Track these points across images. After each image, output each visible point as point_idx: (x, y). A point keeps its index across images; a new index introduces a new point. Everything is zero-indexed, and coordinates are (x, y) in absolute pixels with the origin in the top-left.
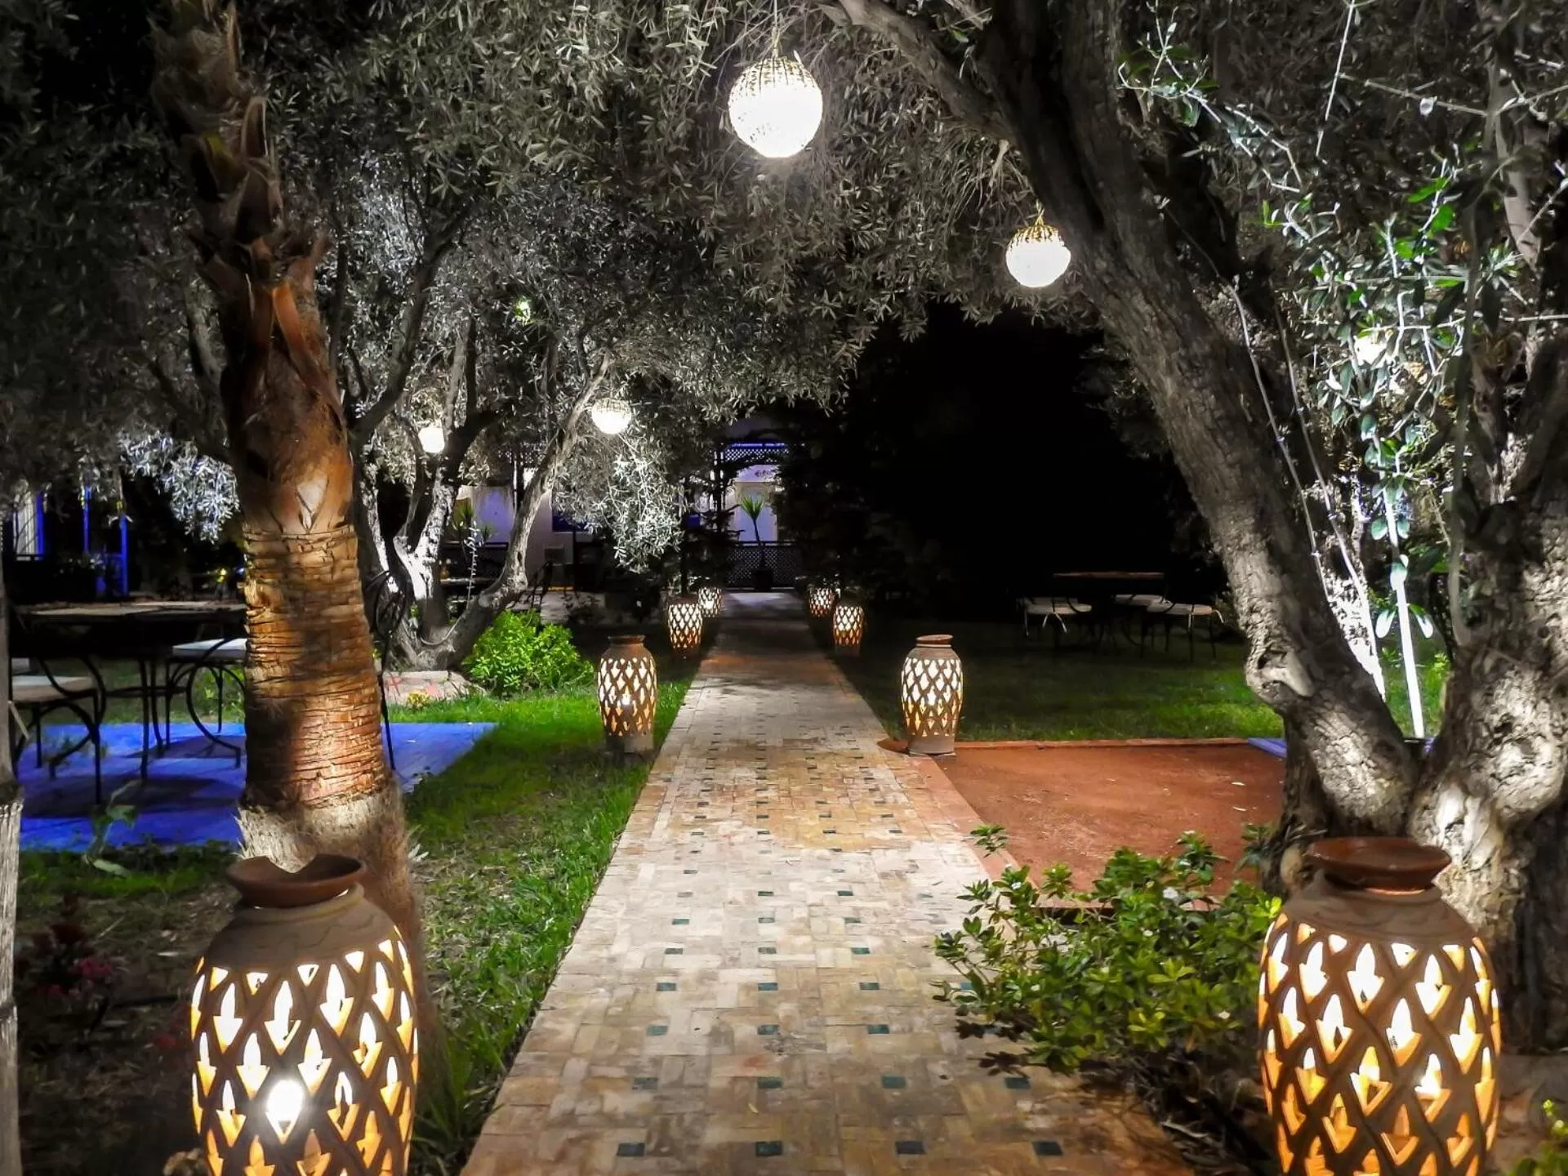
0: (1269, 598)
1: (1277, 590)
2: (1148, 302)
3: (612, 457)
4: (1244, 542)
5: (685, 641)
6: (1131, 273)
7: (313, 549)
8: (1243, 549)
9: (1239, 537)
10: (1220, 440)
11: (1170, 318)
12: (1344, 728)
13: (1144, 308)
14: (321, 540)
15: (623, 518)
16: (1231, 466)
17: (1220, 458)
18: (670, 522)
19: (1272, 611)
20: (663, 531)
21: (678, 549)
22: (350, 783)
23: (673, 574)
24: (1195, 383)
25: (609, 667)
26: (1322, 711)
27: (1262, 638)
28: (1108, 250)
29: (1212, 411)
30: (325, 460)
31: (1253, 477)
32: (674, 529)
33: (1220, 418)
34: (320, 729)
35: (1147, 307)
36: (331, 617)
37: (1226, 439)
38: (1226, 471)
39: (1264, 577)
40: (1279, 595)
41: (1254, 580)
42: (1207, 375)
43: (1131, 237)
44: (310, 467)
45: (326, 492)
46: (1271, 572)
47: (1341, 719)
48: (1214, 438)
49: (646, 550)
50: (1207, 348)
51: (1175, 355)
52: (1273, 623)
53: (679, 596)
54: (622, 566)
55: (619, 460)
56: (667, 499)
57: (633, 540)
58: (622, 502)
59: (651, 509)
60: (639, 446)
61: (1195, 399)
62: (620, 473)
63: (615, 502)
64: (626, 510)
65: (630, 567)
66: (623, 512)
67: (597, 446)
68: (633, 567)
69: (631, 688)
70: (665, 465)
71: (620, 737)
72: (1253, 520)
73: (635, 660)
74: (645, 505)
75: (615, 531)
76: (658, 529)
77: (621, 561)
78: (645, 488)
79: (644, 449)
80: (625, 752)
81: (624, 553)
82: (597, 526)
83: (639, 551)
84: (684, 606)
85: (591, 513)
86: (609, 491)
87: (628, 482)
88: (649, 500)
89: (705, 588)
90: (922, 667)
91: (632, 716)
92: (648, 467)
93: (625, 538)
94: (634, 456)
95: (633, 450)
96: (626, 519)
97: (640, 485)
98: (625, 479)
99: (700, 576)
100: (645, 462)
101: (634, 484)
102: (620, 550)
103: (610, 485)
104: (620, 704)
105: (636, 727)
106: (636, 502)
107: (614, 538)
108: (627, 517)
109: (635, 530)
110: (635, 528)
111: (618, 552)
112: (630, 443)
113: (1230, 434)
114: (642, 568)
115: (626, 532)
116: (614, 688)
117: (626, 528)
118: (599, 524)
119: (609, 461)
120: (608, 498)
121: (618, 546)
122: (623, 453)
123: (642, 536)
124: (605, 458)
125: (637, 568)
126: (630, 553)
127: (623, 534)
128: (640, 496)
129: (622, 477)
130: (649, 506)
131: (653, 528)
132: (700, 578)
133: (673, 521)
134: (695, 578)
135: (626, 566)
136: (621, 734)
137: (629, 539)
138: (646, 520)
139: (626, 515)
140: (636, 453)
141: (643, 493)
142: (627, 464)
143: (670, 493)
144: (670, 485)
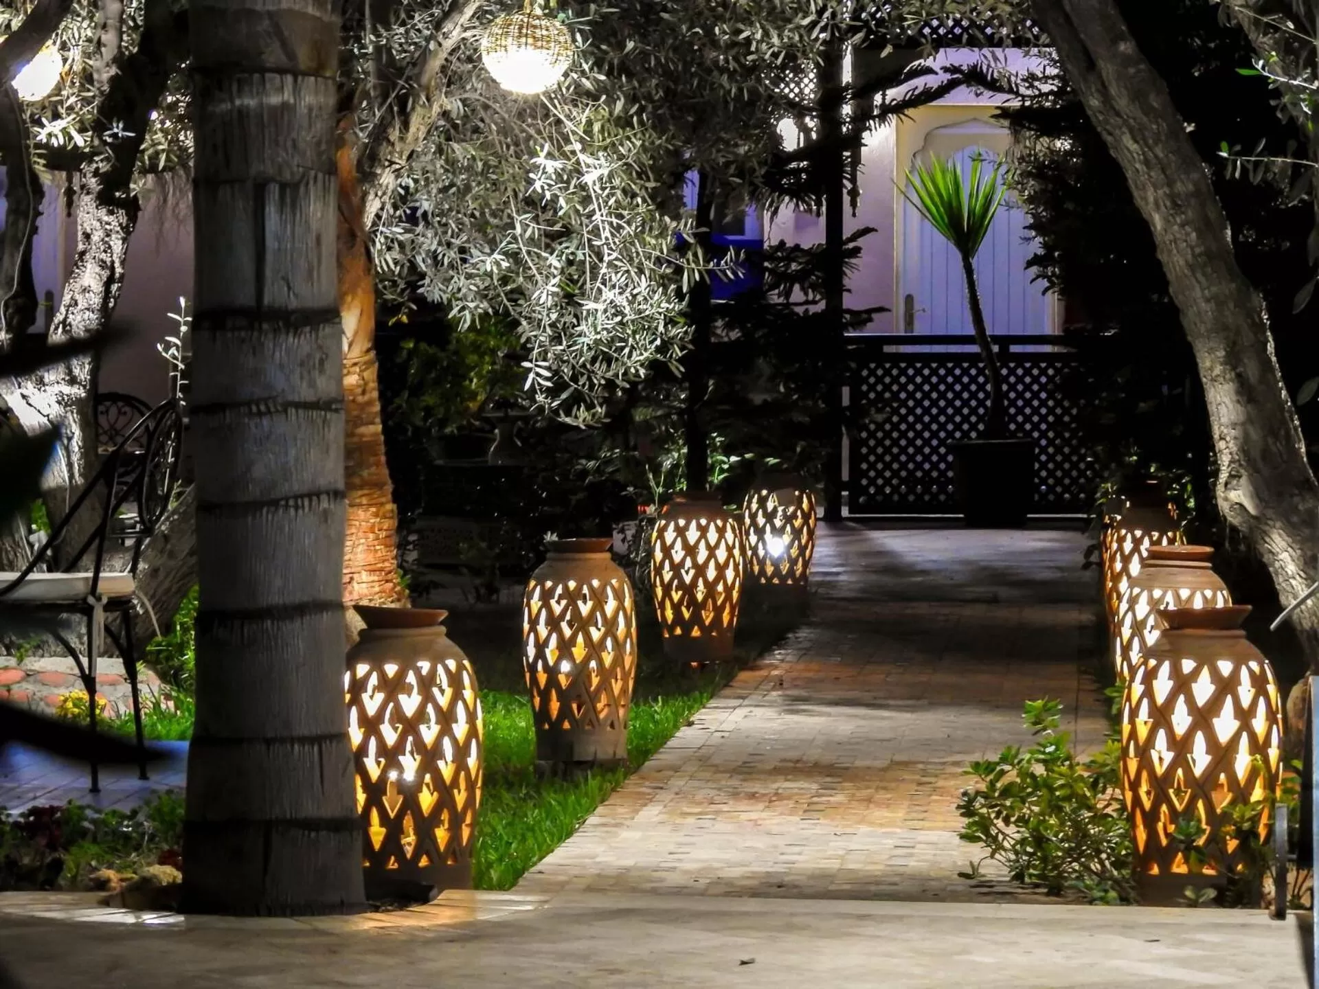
0: (1234, 426)
1: (1242, 418)
2: (1136, 142)
3: (524, 148)
4: (1214, 374)
5: (696, 619)
6: (1118, 114)
7: (349, 373)
8: (1214, 380)
9: (1211, 369)
10: (1199, 275)
11: (1156, 156)
12: (1283, 544)
13: (1134, 147)
14: (355, 364)
15: (545, 294)
16: (1208, 301)
17: (1198, 293)
18: (661, 305)
19: (1235, 438)
20: (644, 324)
21: (678, 369)
22: (377, 589)
23: (662, 443)
24: (1178, 220)
25: (546, 596)
26: (1267, 528)
27: (1226, 463)
28: (1098, 90)
29: (1192, 248)
30: (360, 291)
31: (1227, 313)
32: (670, 322)
33: (1200, 255)
34: (354, 538)
35: (1135, 146)
36: (362, 436)
37: (1204, 274)
38: (1204, 306)
39: (1231, 406)
40: (1243, 424)
41: (1223, 410)
42: (1190, 213)
43: (1114, 83)
44: (349, 298)
45: (359, 321)
46: (1238, 402)
47: (1280, 535)
48: (1194, 274)
49: (600, 368)
50: (1191, 187)
51: (1160, 192)
52: (1235, 449)
53: (678, 500)
54: (541, 409)
55: (543, 154)
56: (654, 249)
57: (569, 347)
58: (544, 254)
59: (617, 273)
60: (590, 123)
61: (1178, 236)
62: (542, 187)
63: (529, 253)
64: (556, 272)
65: (561, 412)
66: (547, 277)
67: (487, 120)
68: (568, 414)
69: (588, 637)
70: (651, 167)
71: (566, 731)
72: (1223, 353)
73: (596, 583)
74: (601, 260)
75: (524, 323)
76: (633, 321)
77: (540, 398)
78: (603, 221)
79: (602, 130)
80: (576, 758)
81: (547, 379)
82: (480, 311)
83: (582, 374)
84: (693, 524)
85: (467, 279)
86: (514, 228)
87: (561, 208)
88: (611, 249)
89: (764, 492)
90: (1148, 604)
91: (588, 691)
92: (611, 172)
93: (551, 341)
94: (577, 147)
95: (574, 133)
96: (554, 294)
97: (590, 216)
98: (555, 198)
99: (747, 456)
100: (603, 160)
101: (577, 211)
102: (538, 370)
103: (518, 212)
104: (565, 666)
105: (596, 713)
106: (580, 256)
107: (523, 340)
108: (556, 289)
109: (575, 321)
110: (576, 316)
111: (531, 376)
112: (568, 117)
113: (1209, 270)
114: (589, 418)
115: (553, 325)
116: (554, 636)
117: (554, 316)
118: (485, 305)
119: (518, 157)
120: (510, 243)
121: (531, 361)
122: (551, 138)
123: (593, 337)
124: (508, 147)
125: (576, 417)
126: (562, 377)
127: (544, 331)
128: (589, 240)
129: (548, 195)
130: (610, 264)
131: (619, 318)
132: (749, 461)
133: (669, 302)
134: (733, 459)
135: (550, 408)
136: (566, 725)
137: (561, 344)
138: (604, 298)
139: (553, 285)
140: (582, 140)
141: (596, 232)
142: (558, 164)
143: (662, 235)
144: (662, 215)
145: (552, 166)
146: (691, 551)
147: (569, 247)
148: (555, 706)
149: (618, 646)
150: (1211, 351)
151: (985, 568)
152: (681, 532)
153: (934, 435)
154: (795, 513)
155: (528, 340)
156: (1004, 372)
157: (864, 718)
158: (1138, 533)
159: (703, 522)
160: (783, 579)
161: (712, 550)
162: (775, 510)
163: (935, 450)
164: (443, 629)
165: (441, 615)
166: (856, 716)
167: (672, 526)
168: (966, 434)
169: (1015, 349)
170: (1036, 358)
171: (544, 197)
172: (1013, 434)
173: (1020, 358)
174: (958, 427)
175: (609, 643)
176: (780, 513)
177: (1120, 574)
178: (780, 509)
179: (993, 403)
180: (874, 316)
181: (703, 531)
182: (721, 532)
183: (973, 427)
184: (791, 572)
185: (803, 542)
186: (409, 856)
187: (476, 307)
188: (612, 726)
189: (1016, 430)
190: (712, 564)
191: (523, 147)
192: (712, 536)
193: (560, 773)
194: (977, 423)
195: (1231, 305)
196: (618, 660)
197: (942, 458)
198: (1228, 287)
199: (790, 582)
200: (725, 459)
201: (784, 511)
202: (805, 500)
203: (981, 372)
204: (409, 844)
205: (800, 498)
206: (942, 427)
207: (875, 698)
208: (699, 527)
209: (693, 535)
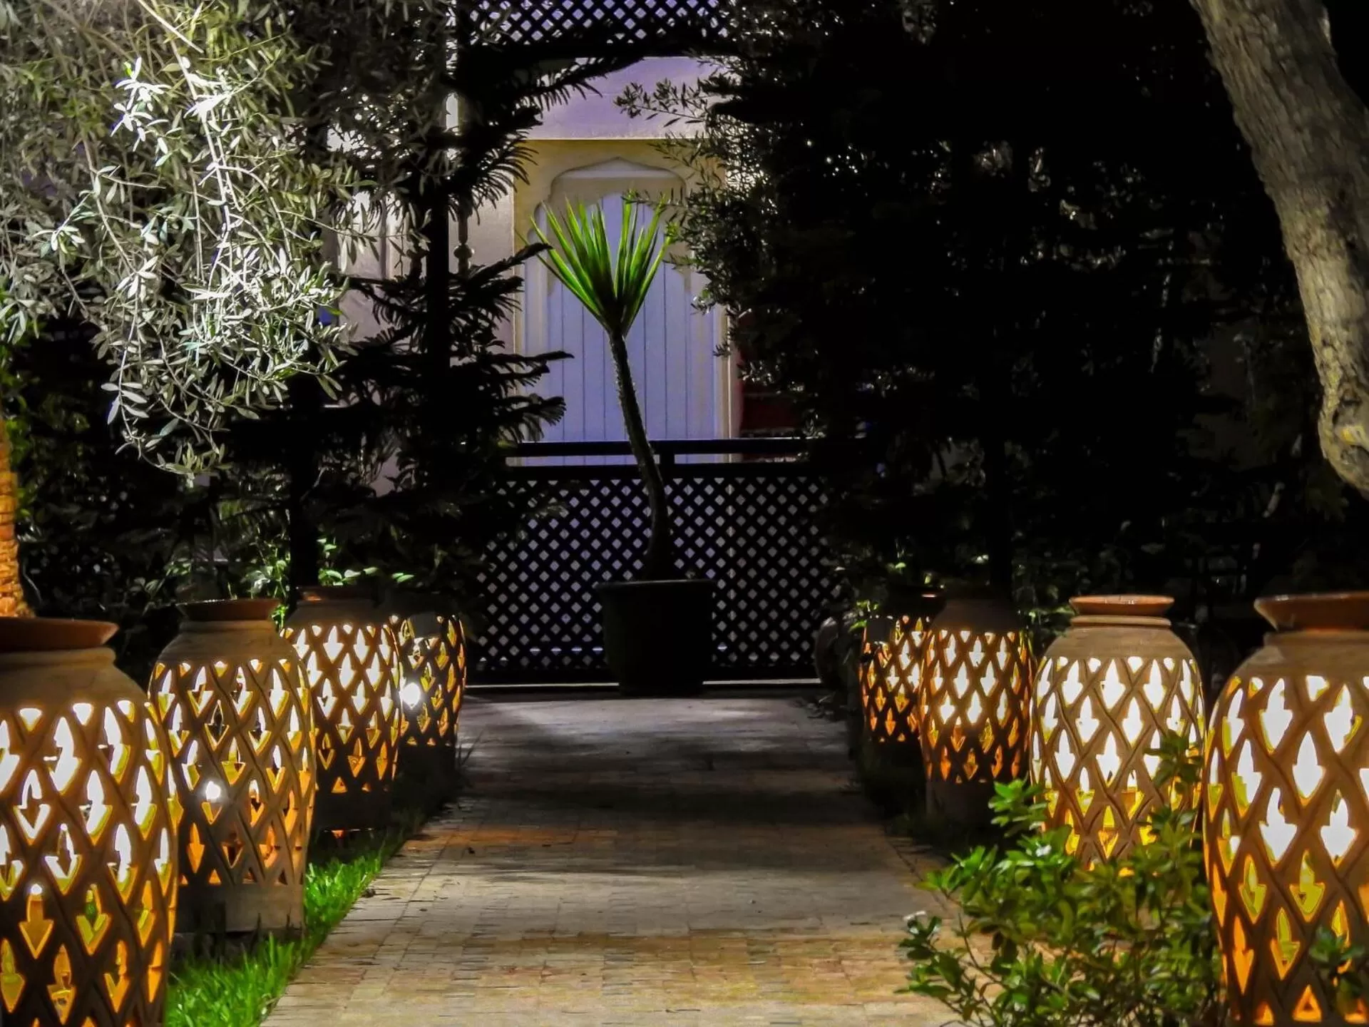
0: (1346, 324)
8: (1312, 253)
9: (1307, 236)
10: (1284, 91)
15: (135, 283)
16: (1298, 129)
17: (1283, 116)
19: (1349, 343)
20: (282, 322)
25: (182, 686)
27: (1335, 383)
29: (1271, 47)
31: (1330, 147)
33: (1284, 58)
37: (1291, 87)
38: (1291, 136)
39: (1340, 294)
46: (1352, 286)
48: (1275, 87)
52: (1348, 360)
53: (311, 599)
54: (132, 450)
55: (134, 75)
56: (297, 211)
57: (171, 359)
58: (133, 225)
59: (243, 247)
60: (201, 30)
61: (1249, 29)
62: (133, 123)
63: (111, 222)
64: (151, 251)
65: (160, 457)
66: (138, 260)
67: (50, 32)
68: (170, 459)
69: (246, 748)
70: (291, 94)
71: (215, 887)
72: (1326, 210)
73: (255, 664)
74: (219, 232)
75: (105, 327)
76: (268, 314)
77: (130, 435)
78: (223, 172)
79: (219, 41)
80: (230, 929)
81: (140, 407)
82: (40, 311)
83: (190, 400)
84: (334, 632)
85: (19, 266)
86: (91, 188)
87: (161, 154)
88: (235, 211)
89: (394, 619)
90: (1081, 680)
91: (246, 826)
92: (234, 97)
93: (144, 354)
94: (185, 63)
95: (180, 43)
96: (149, 283)
97: (201, 167)
98: (152, 141)
99: (368, 571)
100: (223, 82)
101: (184, 161)
102: (126, 394)
103: (95, 165)
104: (213, 792)
105: (258, 858)
106: (188, 224)
107: (101, 355)
108: (150, 275)
109: (178, 323)
110: (179, 315)
111: (117, 403)
112: (169, 20)
113: (1298, 81)
114: (200, 464)
115: (148, 330)
116: (195, 745)
117: (148, 316)
118: (46, 303)
119: (96, 83)
120: (84, 209)
121: (116, 382)
122: (144, 55)
123: (210, 340)
124: (80, 70)
125: (181, 462)
126: (160, 405)
127: (135, 337)
128: (201, 202)
129: (142, 135)
130: (233, 236)
131: (248, 312)
132: (370, 577)
133: (320, 286)
134: (350, 574)
135: (144, 450)
136: (215, 879)
137: (157, 357)
138: (225, 281)
139: (148, 268)
140: (190, 54)
141: (212, 190)
142: (157, 89)
143: (307, 191)
144: (307, 162)
145: (148, 92)
146: (330, 669)
147: (171, 212)
148: (197, 850)
149: (291, 759)
150: (1307, 207)
151: (667, 741)
152: (316, 644)
153: (576, 576)
154: (437, 646)
155: (109, 355)
156: (668, 490)
157: (615, 884)
158: (965, 635)
159: (348, 628)
160: (422, 739)
161: (360, 669)
162: (410, 643)
163: (576, 597)
164: (111, 654)
165: (107, 629)
166: (605, 883)
167: (303, 635)
168: (618, 575)
169: (680, 459)
170: (709, 471)
171: (135, 135)
172: (681, 573)
173: (689, 472)
174: (607, 565)
175: (277, 755)
176: (416, 648)
177: (941, 693)
178: (417, 641)
179: (654, 532)
180: (549, 364)
181: (348, 641)
182: (373, 643)
183: (628, 565)
184: (433, 728)
185: (450, 687)
186: (63, 1019)
187: (34, 307)
188: (283, 878)
189: (685, 569)
190: (361, 688)
191: (103, 68)
192: (361, 649)
193: (207, 952)
194: (633, 559)
195: (1336, 135)
196: (291, 781)
197: (587, 608)
198: (1330, 108)
199: (431, 743)
200: (338, 575)
201: (422, 644)
202: (451, 628)
203: (636, 491)
204: (63, 1002)
205: (445, 626)
206: (586, 565)
207: (617, 864)
208: (343, 637)
209: (333, 647)
